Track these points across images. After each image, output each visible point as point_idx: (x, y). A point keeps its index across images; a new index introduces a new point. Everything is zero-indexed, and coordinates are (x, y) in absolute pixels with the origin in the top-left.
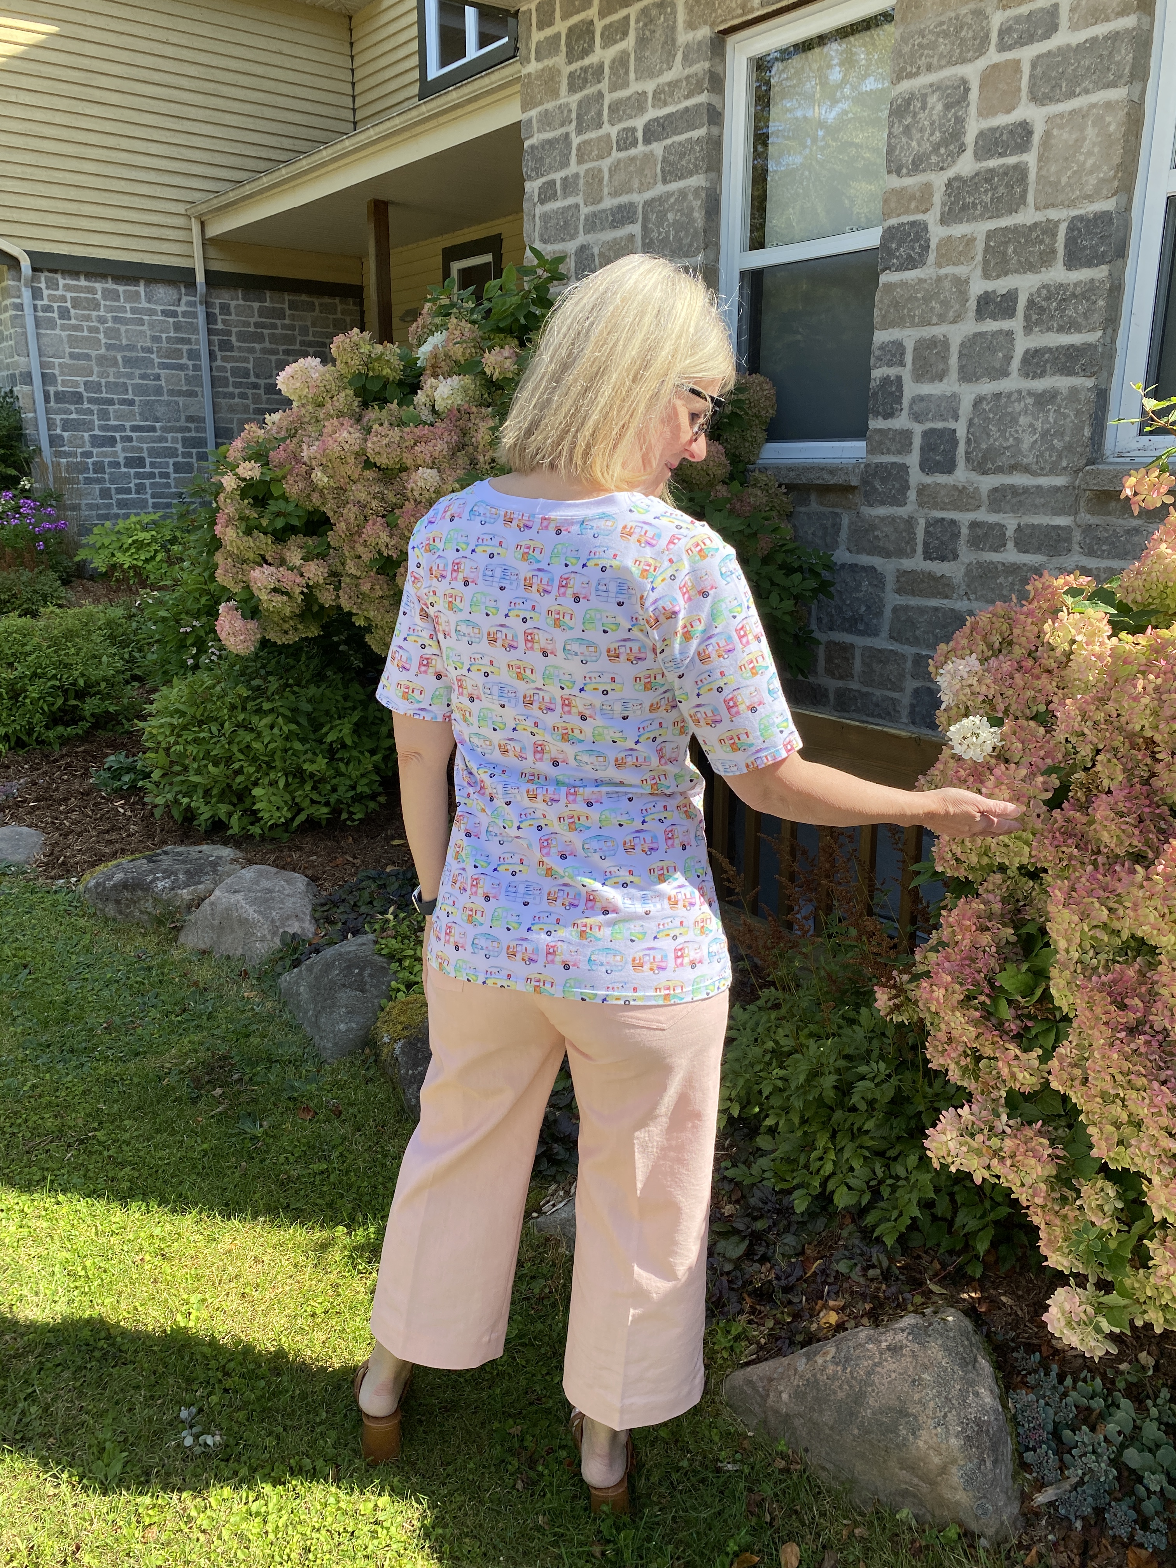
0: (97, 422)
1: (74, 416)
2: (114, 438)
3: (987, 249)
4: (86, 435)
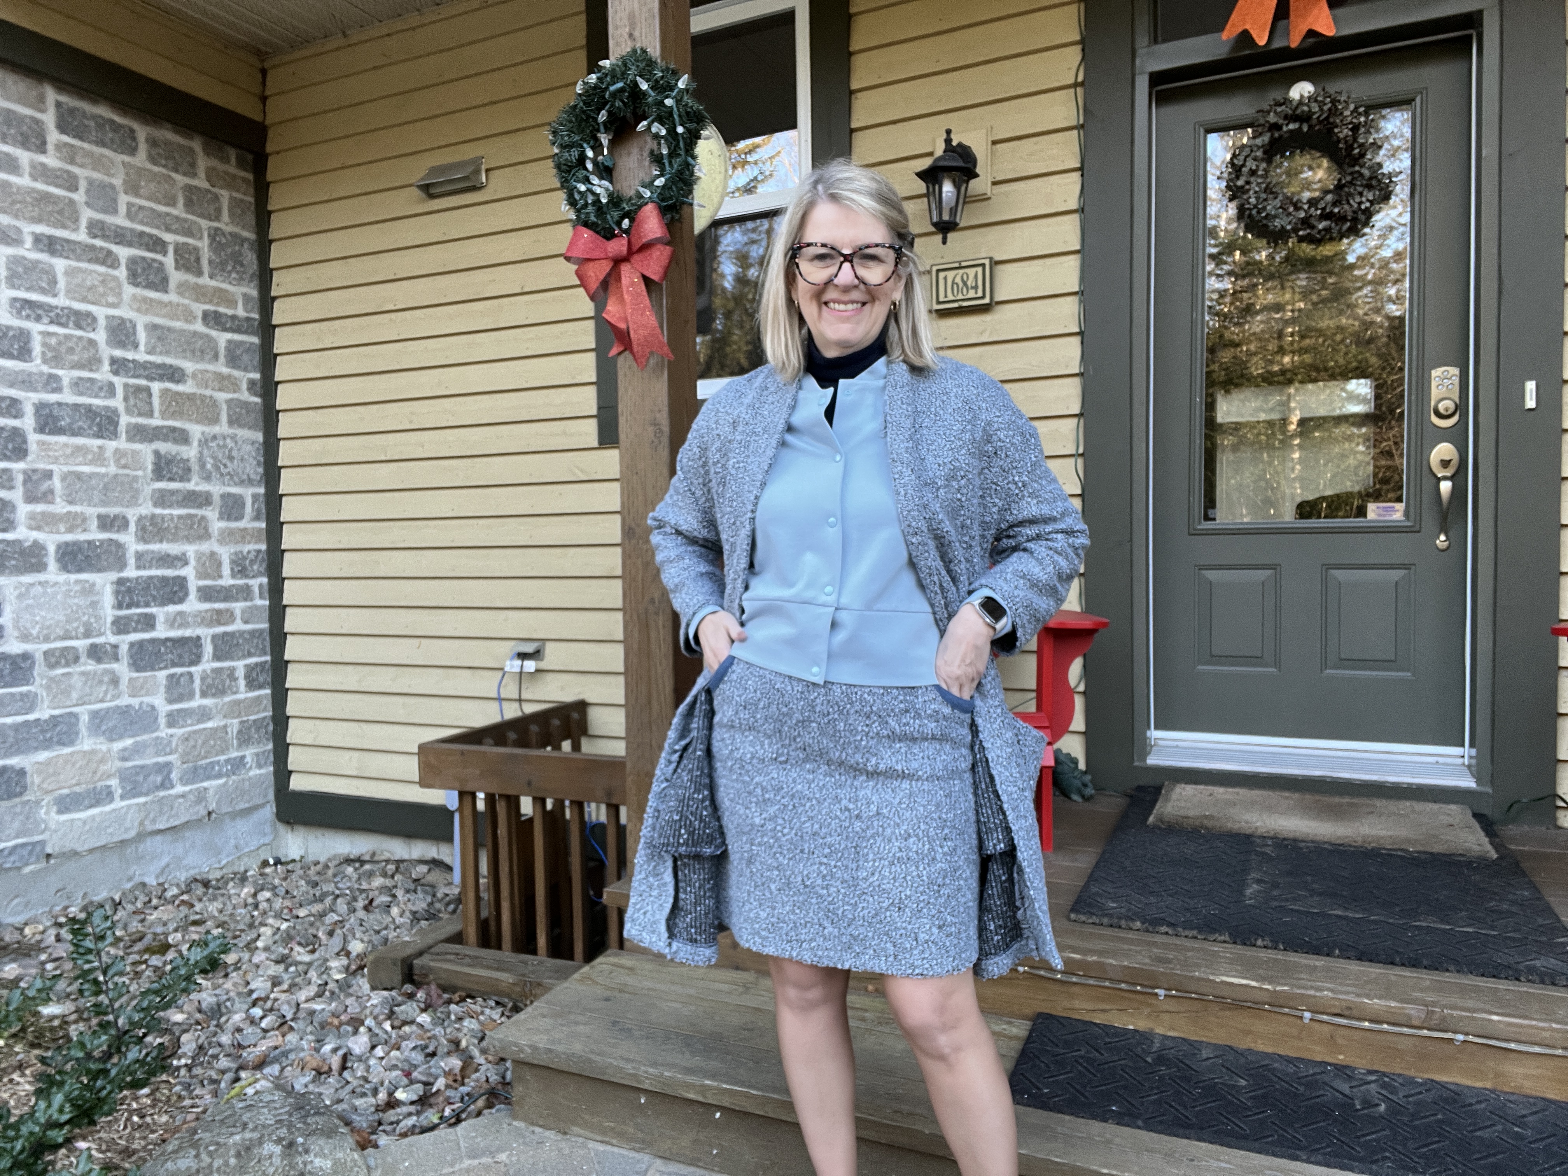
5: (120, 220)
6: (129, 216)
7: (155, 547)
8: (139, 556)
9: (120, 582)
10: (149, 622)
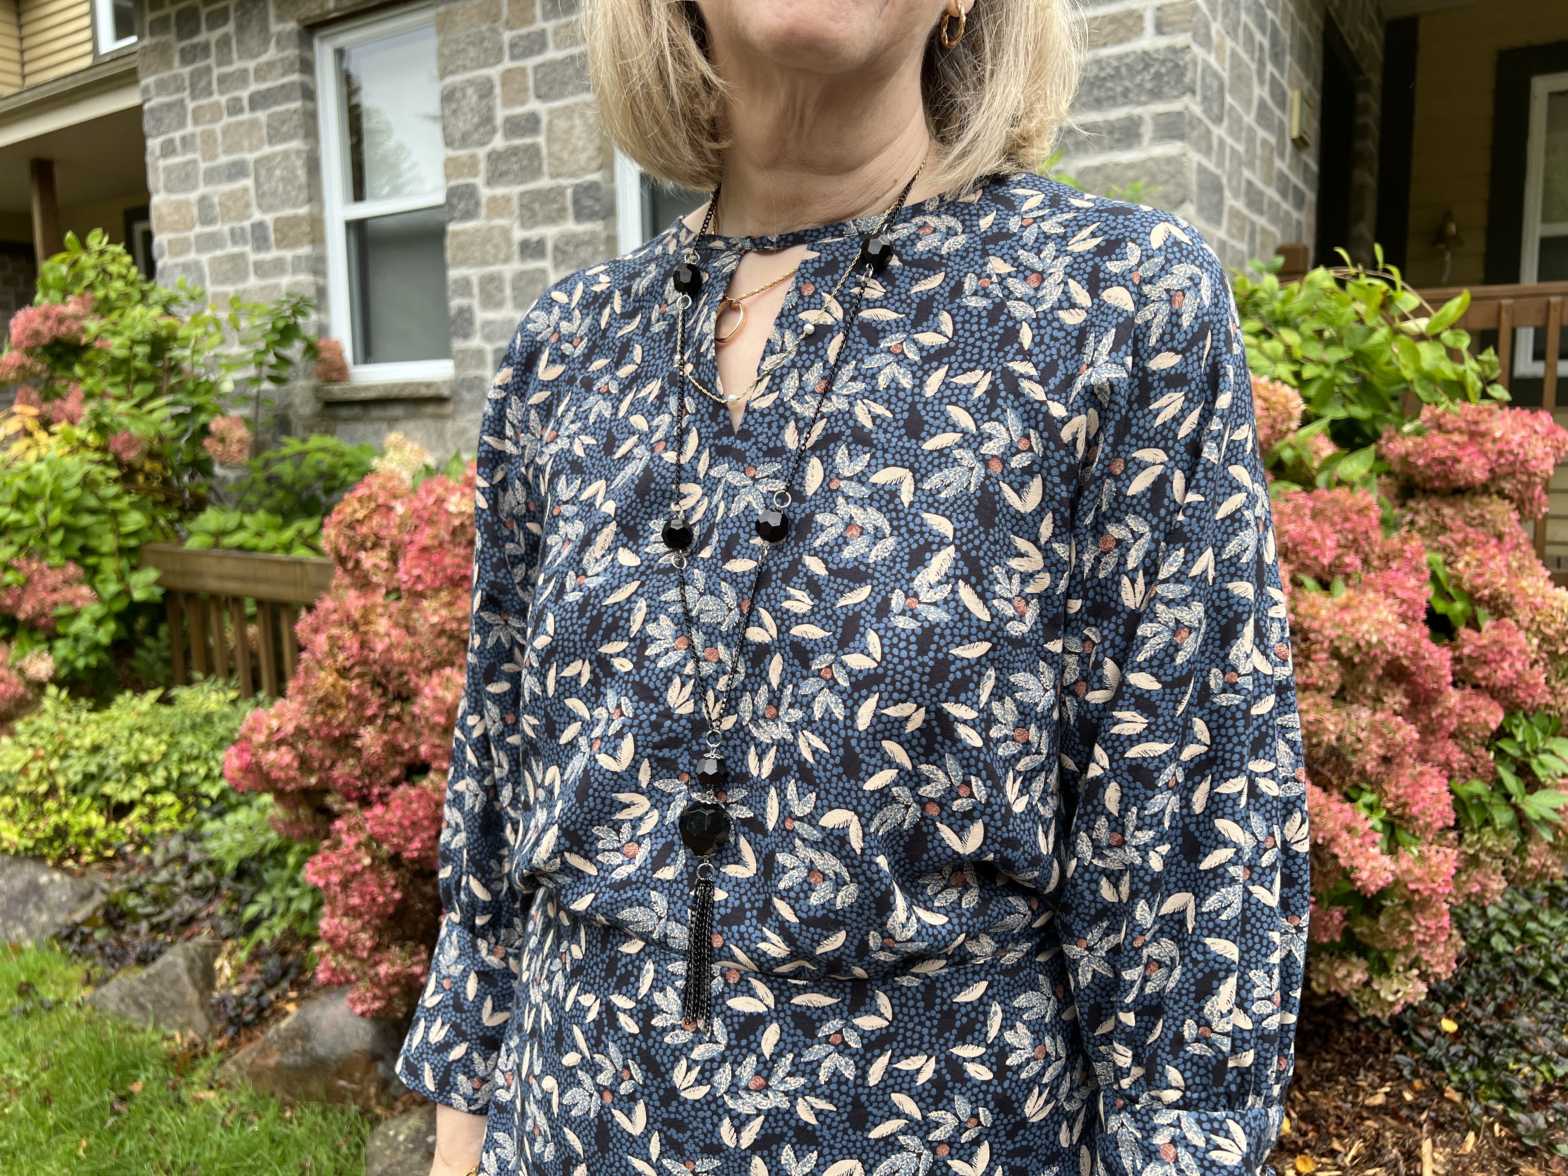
3: (522, 206)
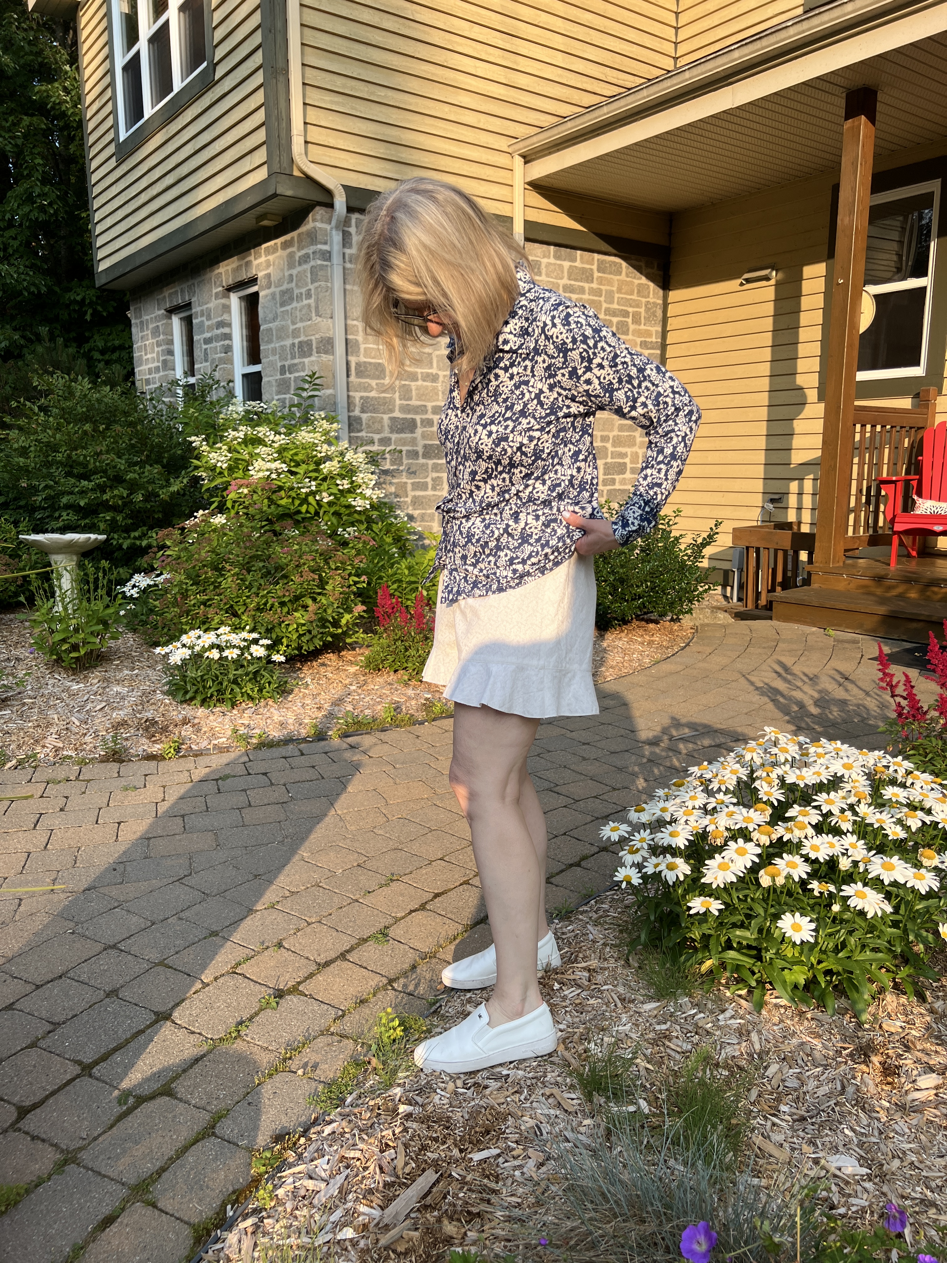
0: (398, 402)
1: (373, 394)
2: (414, 421)
4: (386, 417)
5: (615, 306)
6: (618, 303)
7: (618, 449)
8: (612, 453)
9: (606, 464)
10: (613, 482)
